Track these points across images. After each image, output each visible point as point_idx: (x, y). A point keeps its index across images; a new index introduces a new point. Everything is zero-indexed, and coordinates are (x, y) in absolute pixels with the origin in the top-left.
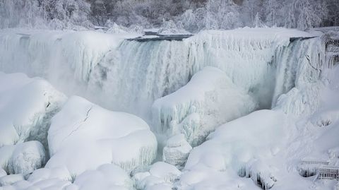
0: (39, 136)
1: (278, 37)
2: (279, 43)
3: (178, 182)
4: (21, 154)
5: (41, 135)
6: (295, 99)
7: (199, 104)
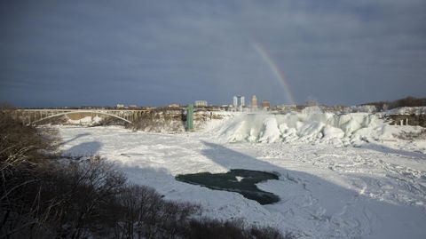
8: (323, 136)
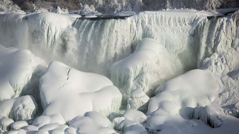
0: (28, 92)
1: (198, 16)
2: (200, 21)
3: (147, 124)
4: (21, 106)
5: (29, 91)
6: (216, 61)
7: (149, 66)
8: (40, 110)
